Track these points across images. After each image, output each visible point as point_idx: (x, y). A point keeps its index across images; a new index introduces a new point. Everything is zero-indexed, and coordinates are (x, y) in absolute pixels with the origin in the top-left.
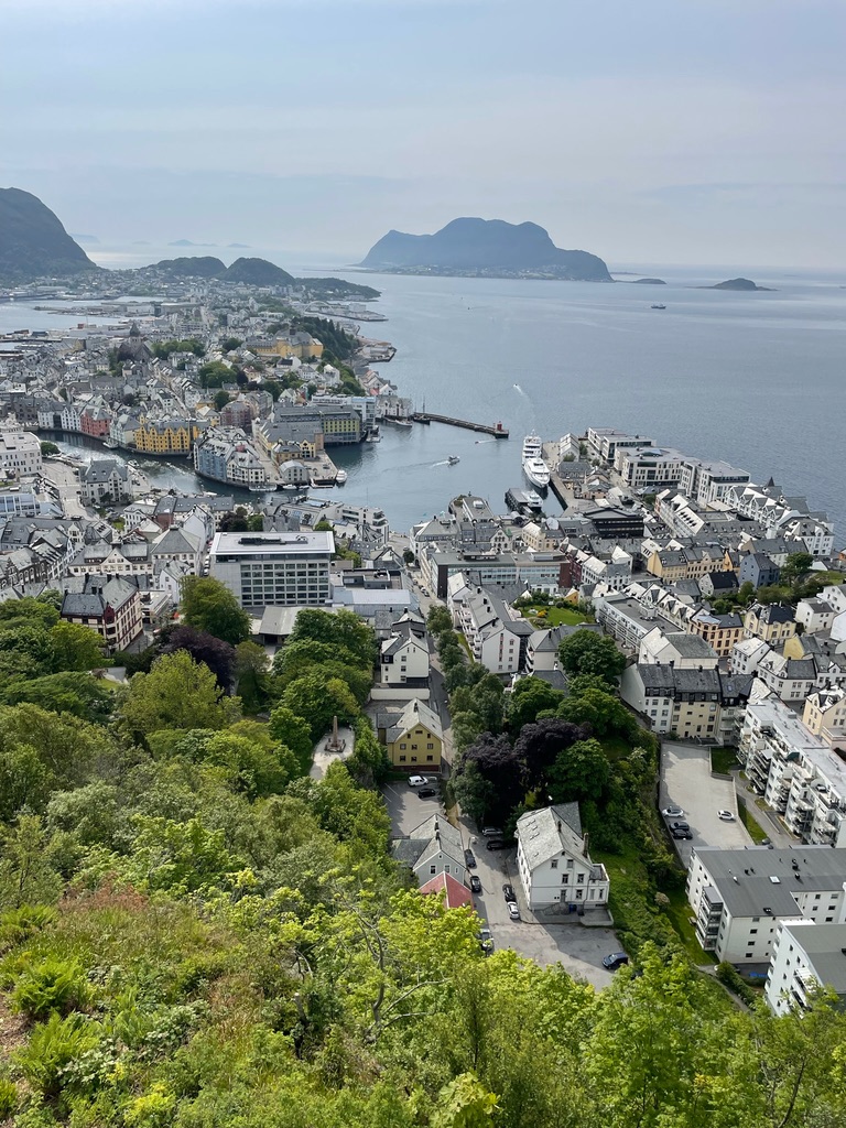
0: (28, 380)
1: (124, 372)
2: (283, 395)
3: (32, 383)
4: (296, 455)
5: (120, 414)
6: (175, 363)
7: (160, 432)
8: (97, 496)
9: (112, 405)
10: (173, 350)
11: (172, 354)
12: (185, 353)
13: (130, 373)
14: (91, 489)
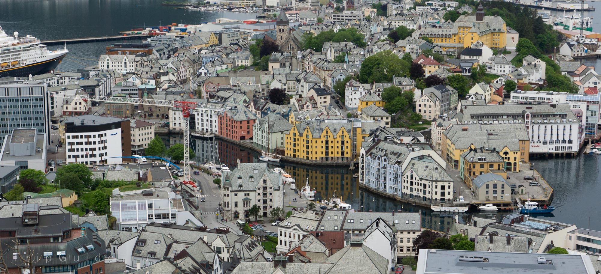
0: (158, 75)
1: (270, 65)
2: (472, 91)
3: (163, 78)
4: (496, 167)
5: (265, 114)
6: (331, 55)
7: (316, 135)
8: (241, 209)
9: (256, 103)
10: (329, 40)
11: (327, 45)
12: (343, 44)
13: (277, 65)
14: (235, 199)
